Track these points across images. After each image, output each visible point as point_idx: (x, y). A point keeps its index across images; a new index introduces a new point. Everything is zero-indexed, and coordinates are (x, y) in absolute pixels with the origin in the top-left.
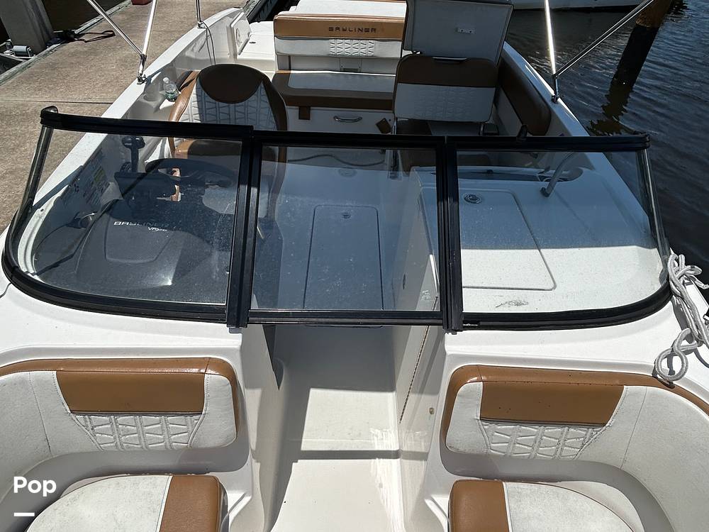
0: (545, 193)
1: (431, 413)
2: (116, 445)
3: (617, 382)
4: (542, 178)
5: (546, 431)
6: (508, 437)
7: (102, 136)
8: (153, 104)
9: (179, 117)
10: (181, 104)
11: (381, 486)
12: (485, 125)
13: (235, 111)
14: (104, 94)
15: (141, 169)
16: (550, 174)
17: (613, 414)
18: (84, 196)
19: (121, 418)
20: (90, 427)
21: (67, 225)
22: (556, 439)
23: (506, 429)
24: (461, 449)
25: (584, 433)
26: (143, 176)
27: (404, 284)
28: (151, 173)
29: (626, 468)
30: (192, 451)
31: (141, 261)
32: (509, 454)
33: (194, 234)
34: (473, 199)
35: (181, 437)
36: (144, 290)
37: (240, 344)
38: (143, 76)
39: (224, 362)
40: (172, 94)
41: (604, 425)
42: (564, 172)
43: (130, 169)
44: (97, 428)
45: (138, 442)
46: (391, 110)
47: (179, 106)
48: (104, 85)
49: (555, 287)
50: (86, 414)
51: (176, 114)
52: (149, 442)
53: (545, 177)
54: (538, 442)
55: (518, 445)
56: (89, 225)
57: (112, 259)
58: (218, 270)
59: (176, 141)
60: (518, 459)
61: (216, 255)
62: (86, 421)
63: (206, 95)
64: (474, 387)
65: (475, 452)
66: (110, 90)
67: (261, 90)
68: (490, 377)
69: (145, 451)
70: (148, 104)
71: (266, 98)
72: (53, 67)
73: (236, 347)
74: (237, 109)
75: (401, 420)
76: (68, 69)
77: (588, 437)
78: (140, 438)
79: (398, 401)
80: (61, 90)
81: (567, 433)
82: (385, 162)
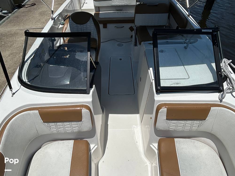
0: (186, 48)
1: (151, 119)
2: (57, 132)
3: (209, 106)
4: (185, 43)
5: (187, 122)
6: (175, 125)
7: (42, 38)
8: (57, 27)
9: (65, 31)
10: (66, 26)
11: (137, 142)
12: (166, 26)
13: (83, 27)
14: (37, 25)
15: (55, 48)
16: (187, 41)
17: (208, 116)
18: (39, 57)
19: (58, 123)
20: (49, 127)
21: (35, 67)
22: (190, 125)
23: (174, 122)
24: (161, 129)
25: (199, 122)
26: (56, 50)
27: (141, 80)
28: (59, 49)
29: (212, 132)
30: (80, 133)
31: (60, 77)
32: (175, 130)
33: (75, 68)
34: (162, 51)
35: (76, 128)
36: (61, 85)
37: (92, 100)
38: (53, 17)
39: (87, 105)
40: (62, 23)
41: (205, 119)
42: (191, 41)
43: (52, 48)
44: (51, 127)
45: (63, 130)
46: (133, 23)
47: (65, 27)
48: (36, 22)
49: (189, 78)
50: (48, 123)
51: (64, 29)
52: (66, 130)
53: (186, 43)
54: (184, 126)
55: (178, 127)
56: (42, 67)
57: (50, 77)
58: (83, 78)
59: (65, 38)
60: (178, 131)
61: (82, 73)
62: (48, 125)
63: (73, 22)
64: (164, 110)
65: (165, 130)
66: (38, 24)
67: (91, 20)
68: (169, 106)
69: (66, 133)
70: (55, 27)
71: (93, 22)
72: (17, 17)
73: (91, 101)
74: (84, 26)
75: (142, 122)
76: (22, 18)
77: (200, 124)
78: (64, 129)
79: (140, 117)
80: (22, 25)
81: (194, 123)
82: (132, 41)
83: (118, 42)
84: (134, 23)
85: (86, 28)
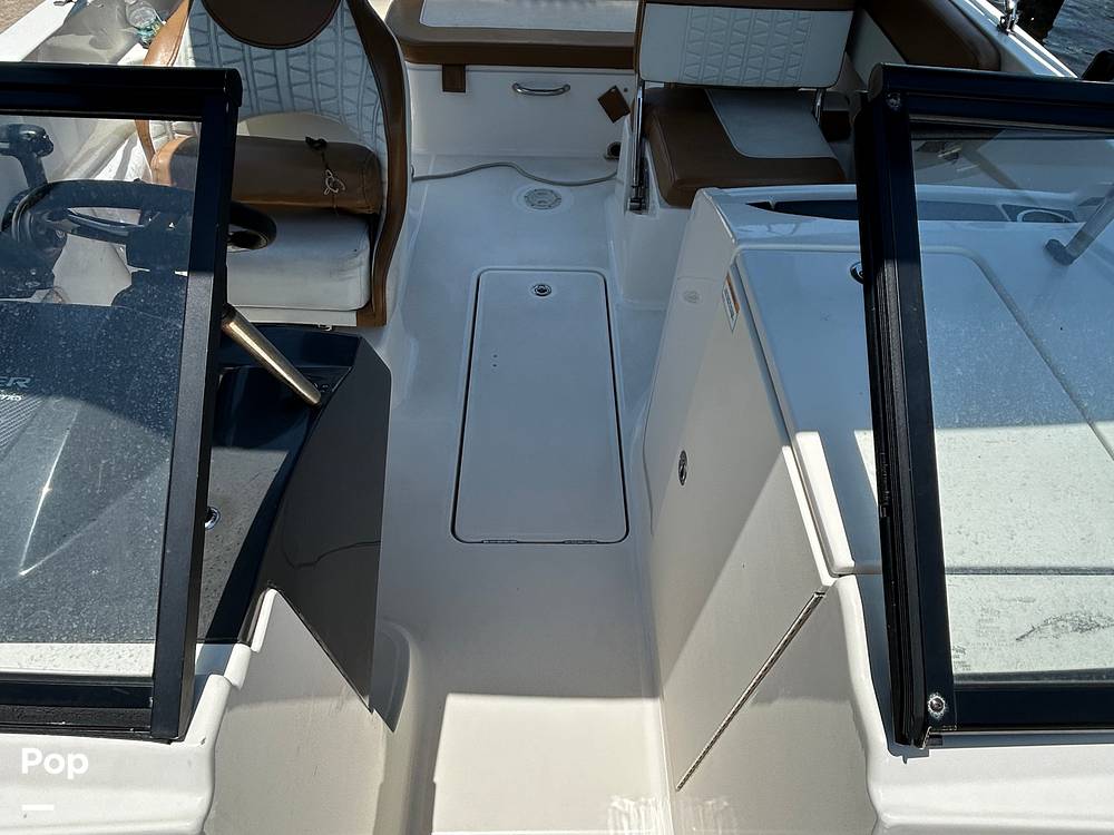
0: (1060, 255)
4: (1012, 213)
8: (105, 55)
13: (288, 67)
27: (682, 474)
40: (147, 30)
46: (629, 67)
63: (219, 29)
67: (344, 17)
74: (292, 62)
82: (618, 176)
83: (530, 180)
84: (633, 72)
85: (308, 72)
